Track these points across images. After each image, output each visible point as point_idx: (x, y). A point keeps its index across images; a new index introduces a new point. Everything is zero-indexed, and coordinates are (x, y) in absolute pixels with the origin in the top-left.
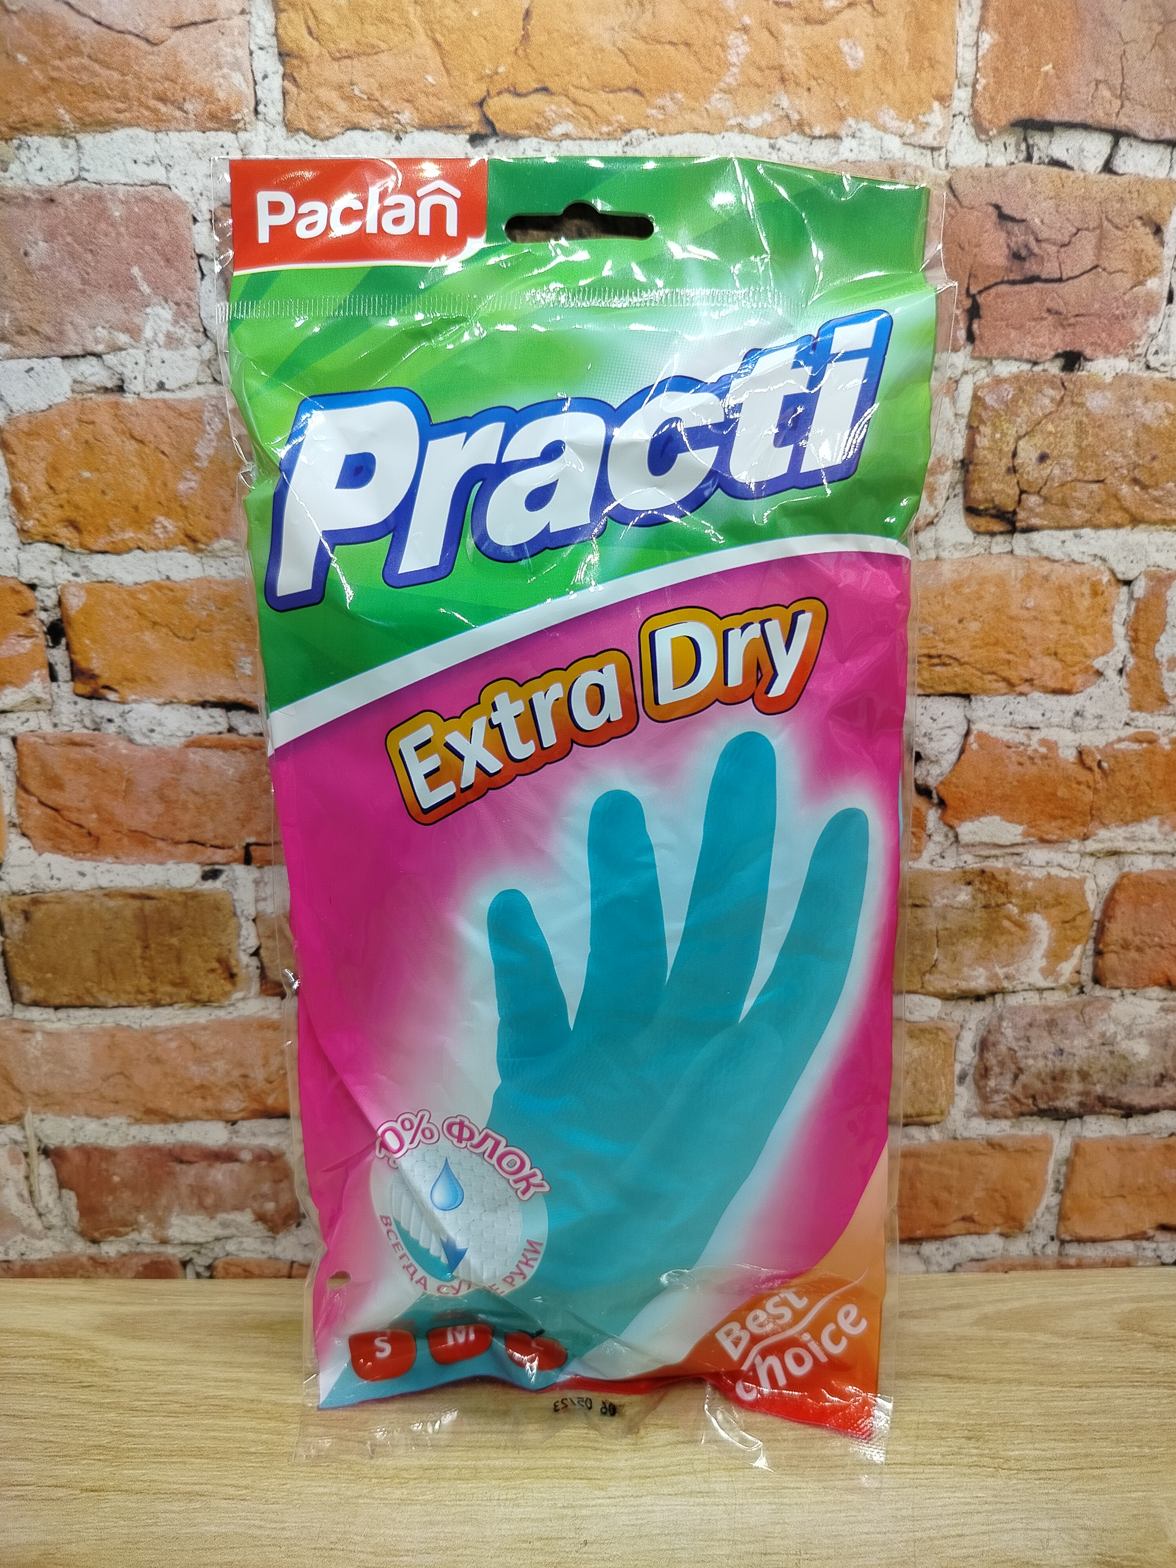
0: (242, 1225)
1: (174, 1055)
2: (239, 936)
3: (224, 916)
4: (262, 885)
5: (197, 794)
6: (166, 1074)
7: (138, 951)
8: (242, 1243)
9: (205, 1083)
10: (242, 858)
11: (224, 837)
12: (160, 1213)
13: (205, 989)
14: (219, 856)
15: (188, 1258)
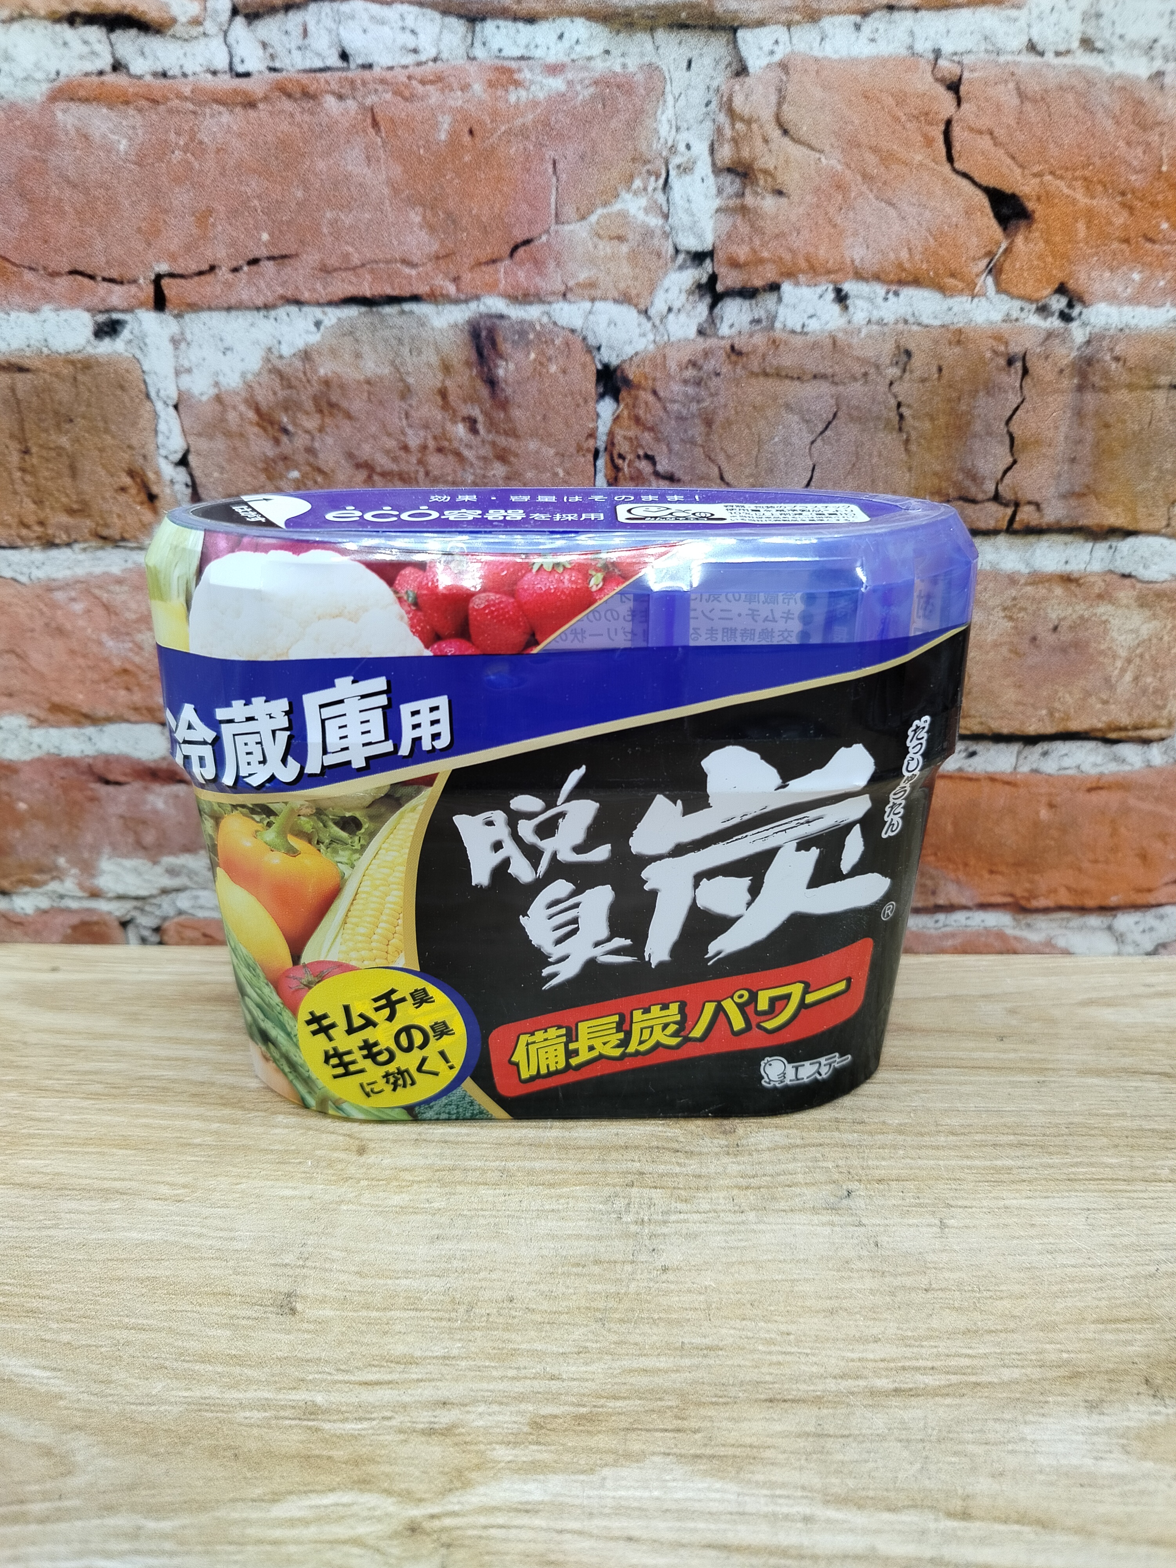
0: (196, 874)
1: (81, 623)
2: (156, 432)
3: (132, 399)
4: (183, 346)
5: (75, 186)
6: (72, 652)
7: (14, 458)
8: (196, 898)
9: (128, 666)
10: (151, 301)
11: (122, 264)
12: (86, 855)
13: (116, 520)
14: (117, 295)
15: (128, 918)
